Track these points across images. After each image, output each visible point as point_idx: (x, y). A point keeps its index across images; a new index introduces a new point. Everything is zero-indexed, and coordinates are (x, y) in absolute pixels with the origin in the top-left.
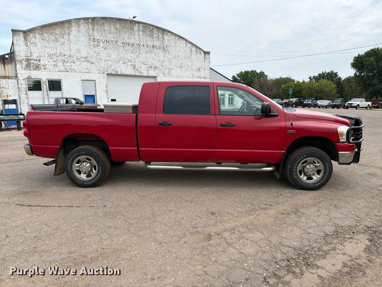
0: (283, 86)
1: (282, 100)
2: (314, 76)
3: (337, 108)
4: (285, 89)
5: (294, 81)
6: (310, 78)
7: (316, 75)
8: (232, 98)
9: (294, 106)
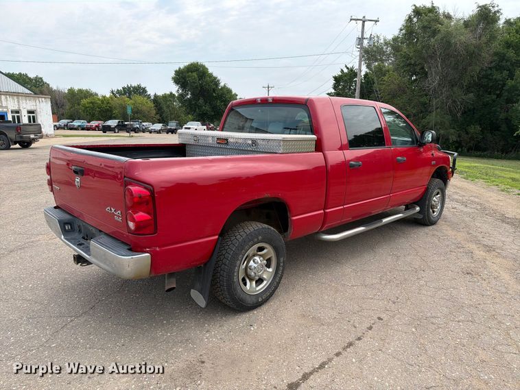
0: (84, 101)
1: (89, 122)
2: (118, 90)
3: (172, 133)
4: (87, 105)
5: (96, 95)
6: (112, 92)
7: (120, 88)
8: (33, 117)
9: (117, 131)
